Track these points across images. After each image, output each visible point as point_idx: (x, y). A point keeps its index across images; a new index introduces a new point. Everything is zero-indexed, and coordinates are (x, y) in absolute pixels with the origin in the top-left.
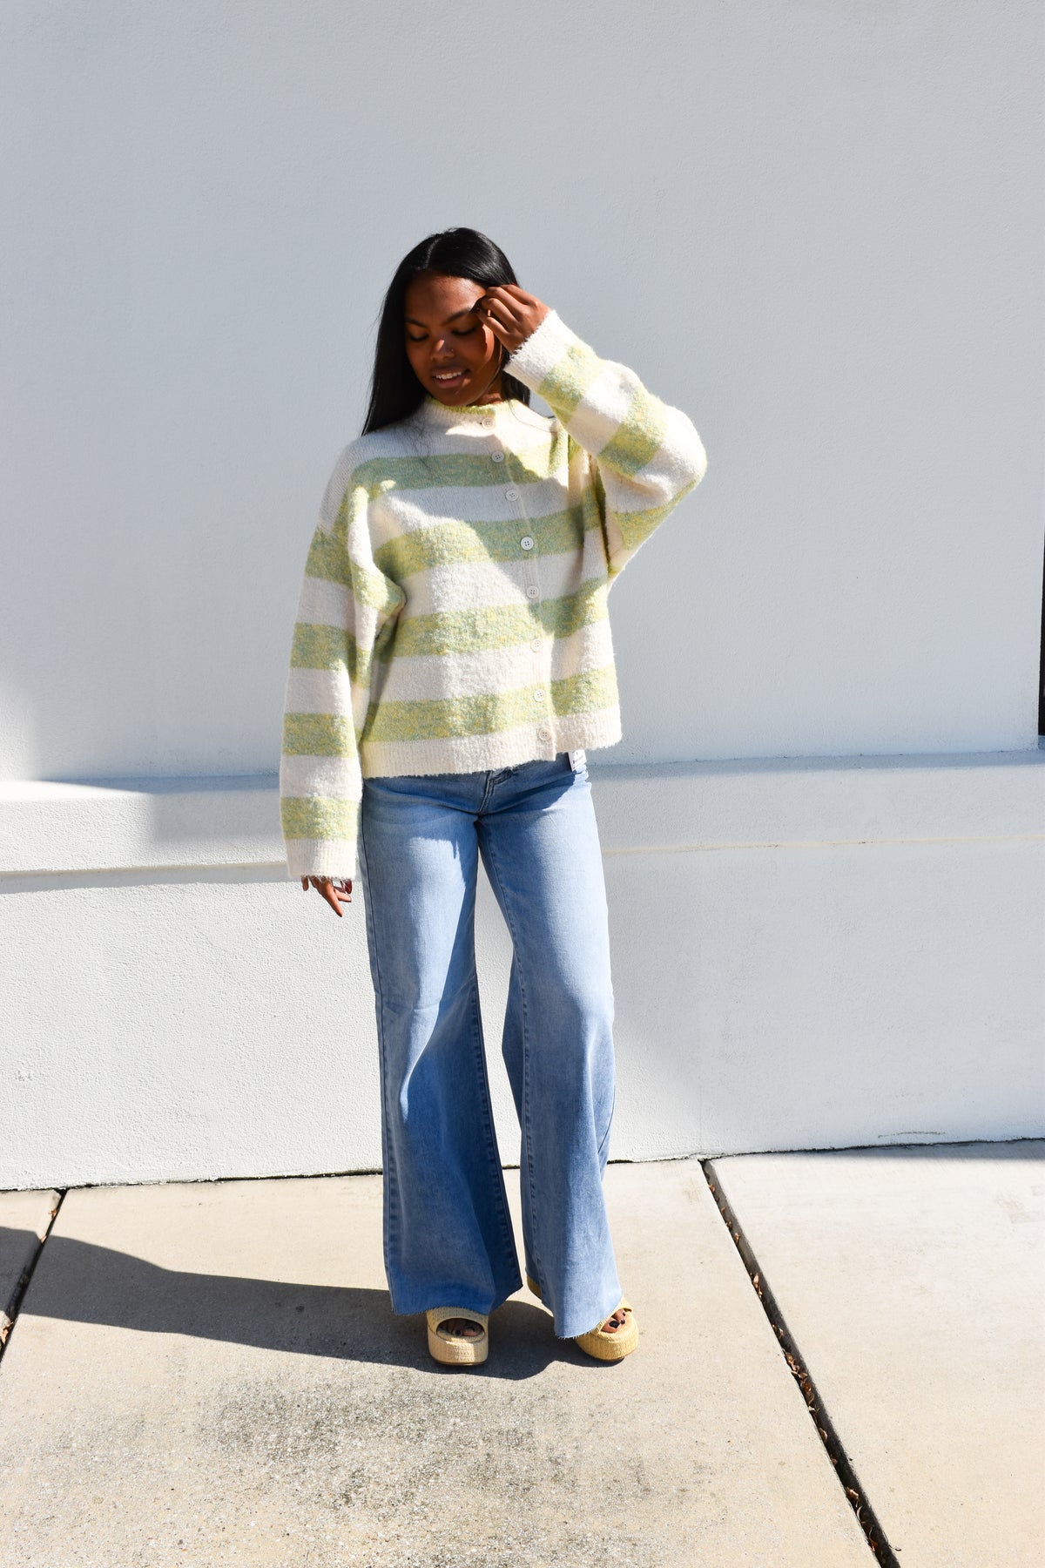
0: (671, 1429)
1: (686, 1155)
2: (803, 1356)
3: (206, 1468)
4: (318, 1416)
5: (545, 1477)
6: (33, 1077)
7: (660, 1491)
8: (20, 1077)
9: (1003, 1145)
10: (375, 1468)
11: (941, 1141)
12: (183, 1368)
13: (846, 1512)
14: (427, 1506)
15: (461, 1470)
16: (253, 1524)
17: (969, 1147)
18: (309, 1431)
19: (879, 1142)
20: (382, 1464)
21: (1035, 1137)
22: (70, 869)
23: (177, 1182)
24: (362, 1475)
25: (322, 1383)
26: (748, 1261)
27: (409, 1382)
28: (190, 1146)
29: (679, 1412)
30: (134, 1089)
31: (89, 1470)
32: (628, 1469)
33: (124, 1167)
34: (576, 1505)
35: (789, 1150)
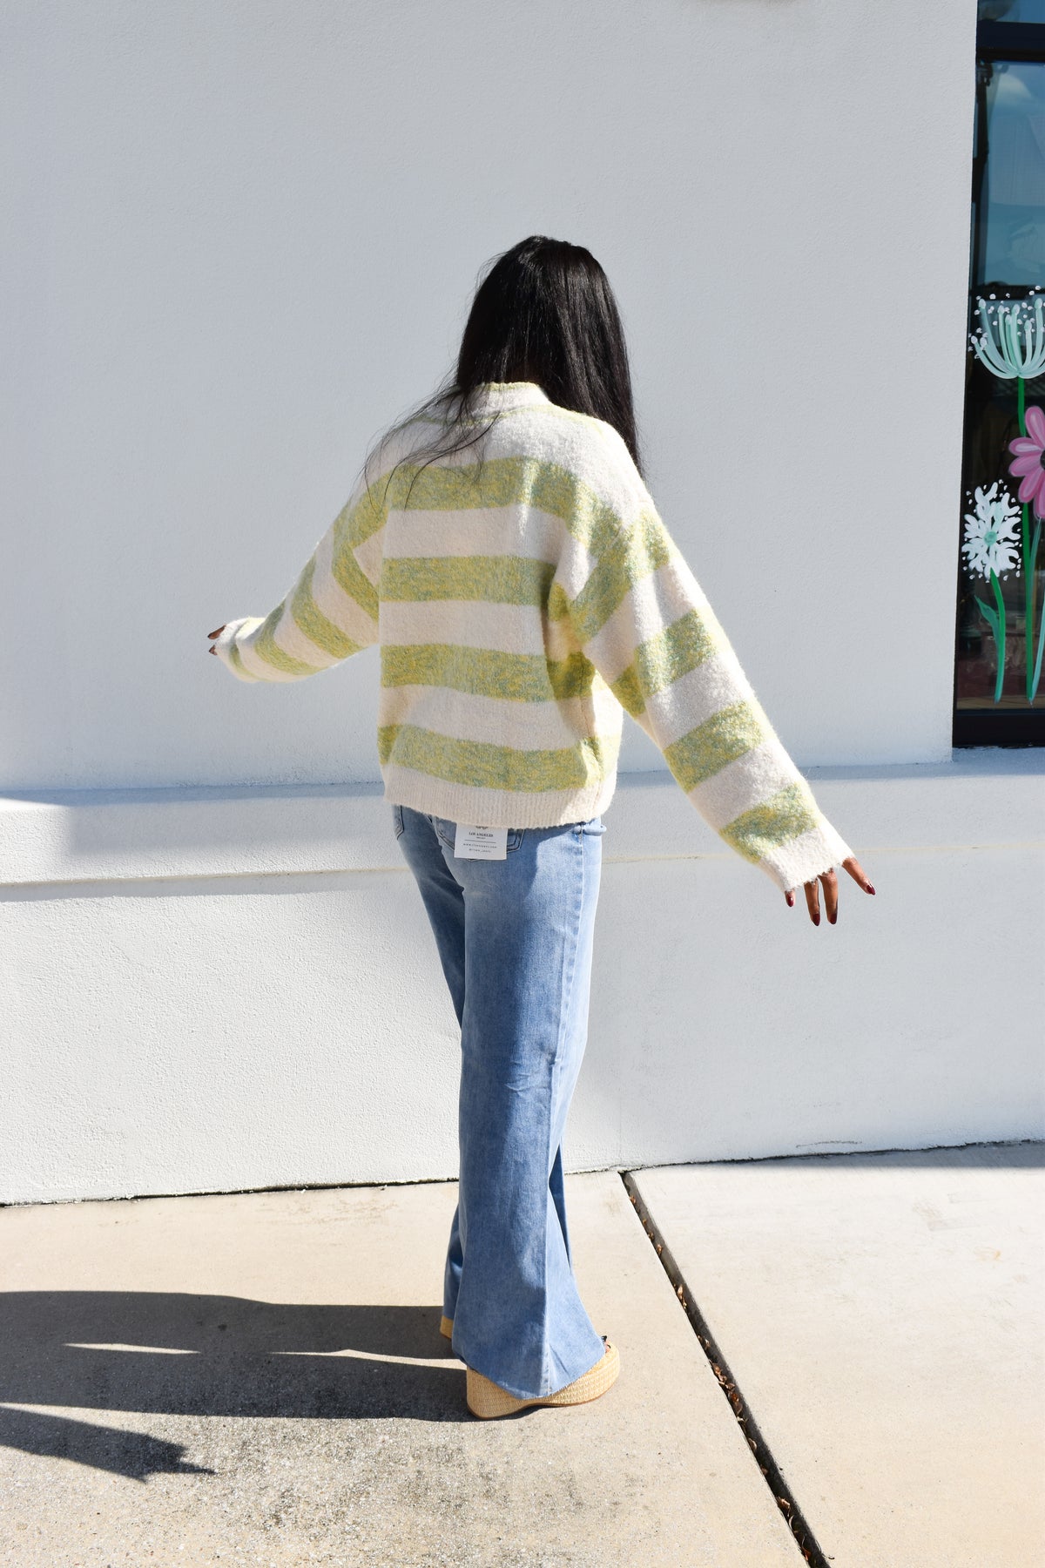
0: (601, 1442)
1: (608, 1167)
2: (730, 1366)
3: (132, 1491)
4: (245, 1436)
5: (476, 1493)
7: (593, 1505)
9: (919, 1154)
10: (305, 1488)
11: (858, 1150)
12: (105, 1390)
13: (778, 1521)
14: (358, 1524)
15: (392, 1488)
16: (181, 1548)
17: (885, 1156)
18: (237, 1452)
19: (796, 1152)
20: (311, 1483)
21: (951, 1145)
23: (92, 1201)
24: (292, 1495)
25: (247, 1402)
26: (672, 1272)
27: (336, 1400)
28: (106, 1163)
29: (609, 1425)
30: (49, 1106)
31: (12, 1496)
32: (559, 1483)
33: (38, 1186)
34: (508, 1520)
35: (708, 1161)
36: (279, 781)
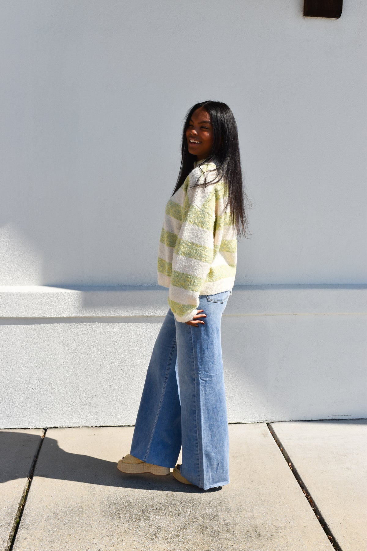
0: (266, 514)
1: (262, 421)
2: (309, 490)
3: (106, 525)
4: (143, 508)
5: (224, 530)
6: (37, 389)
7: (264, 535)
8: (32, 389)
10: (164, 526)
11: (350, 418)
12: (94, 491)
13: (329, 543)
14: (184, 539)
15: (194, 527)
16: (124, 544)
17: (359, 421)
18: (140, 513)
19: (328, 418)
20: (167, 524)
22: (53, 317)
23: (85, 427)
24: (160, 528)
25: (143, 497)
26: (286, 458)
27: (173, 497)
28: (90, 414)
29: (268, 509)
30: (72, 394)
31: (65, 525)
32: (252, 528)
33: (67, 421)
34: (235, 540)
35: (297, 420)
36: (153, 285)
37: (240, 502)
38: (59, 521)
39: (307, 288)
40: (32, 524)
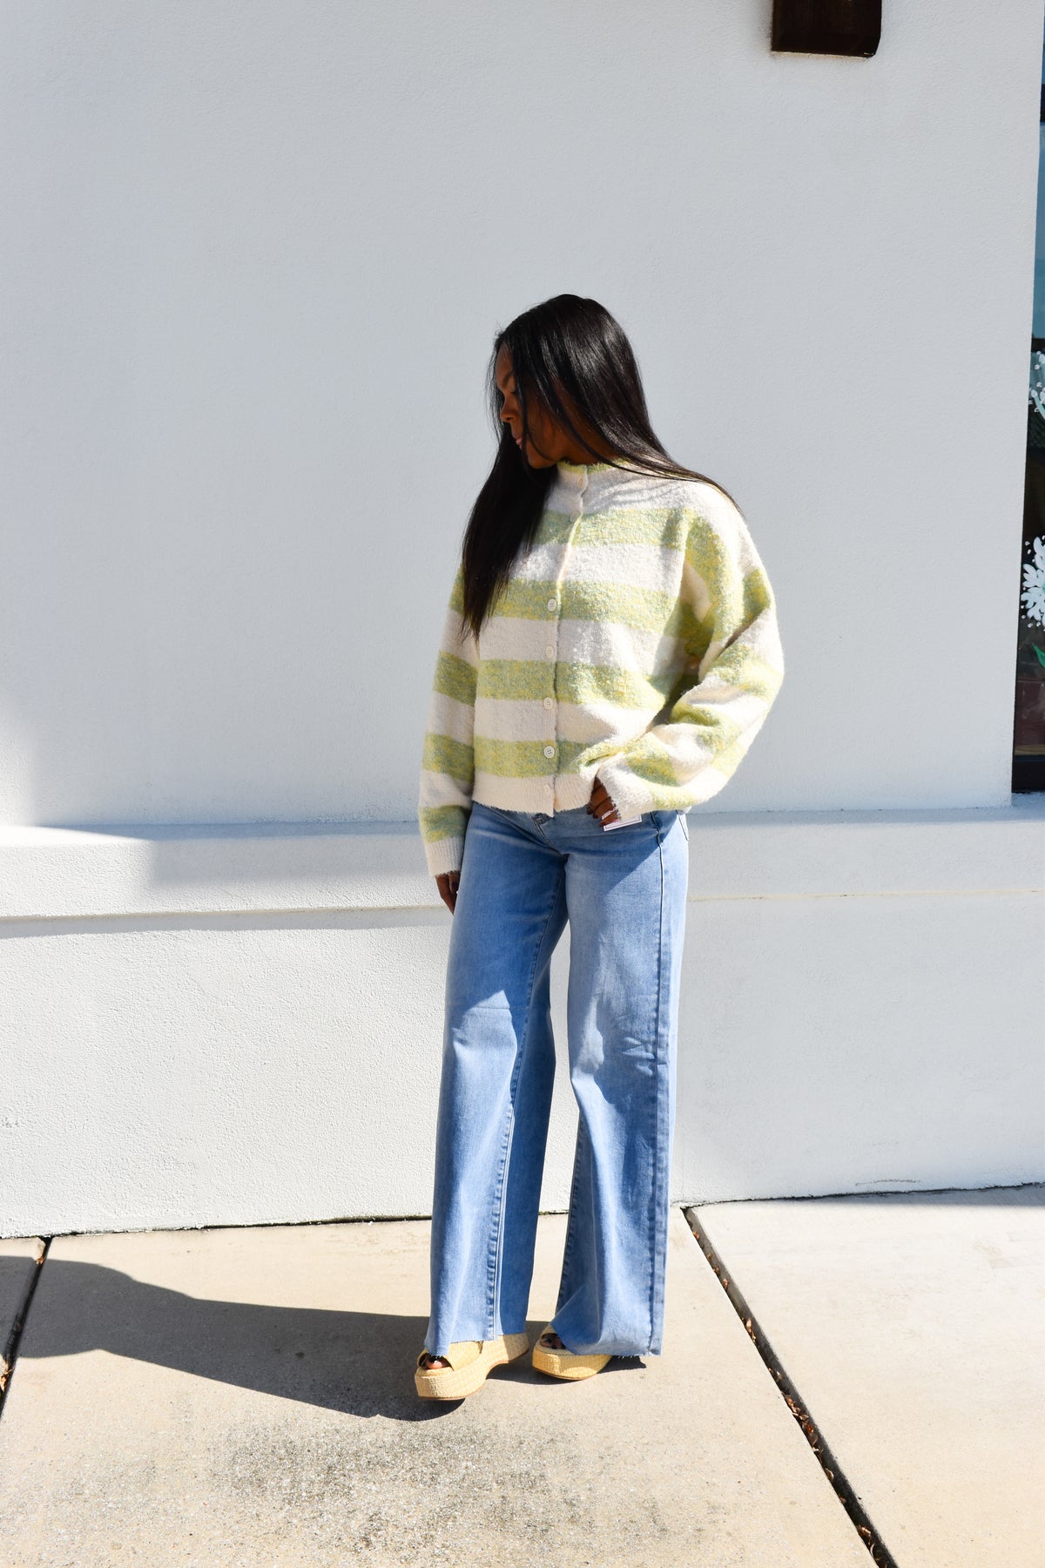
0: (681, 1470)
2: (803, 1398)
3: (223, 1513)
4: (330, 1460)
5: (562, 1518)
6: (20, 1124)
7: (676, 1531)
8: (7, 1124)
9: (977, 1193)
10: (392, 1512)
11: (917, 1189)
12: (188, 1415)
13: (860, 1549)
14: (447, 1547)
15: (478, 1513)
17: (943, 1195)
18: (323, 1476)
19: (856, 1190)
20: (399, 1507)
21: (1007, 1185)
22: (64, 915)
23: (162, 1230)
24: (380, 1519)
25: (329, 1428)
26: (739, 1306)
28: (177, 1193)
29: (687, 1454)
30: (122, 1135)
31: (104, 1516)
32: (642, 1509)
33: (110, 1215)
34: (595, 1545)
35: (769, 1197)
37: (608, 1437)
38: (87, 1505)
39: (791, 822)
40: (9, 1517)
